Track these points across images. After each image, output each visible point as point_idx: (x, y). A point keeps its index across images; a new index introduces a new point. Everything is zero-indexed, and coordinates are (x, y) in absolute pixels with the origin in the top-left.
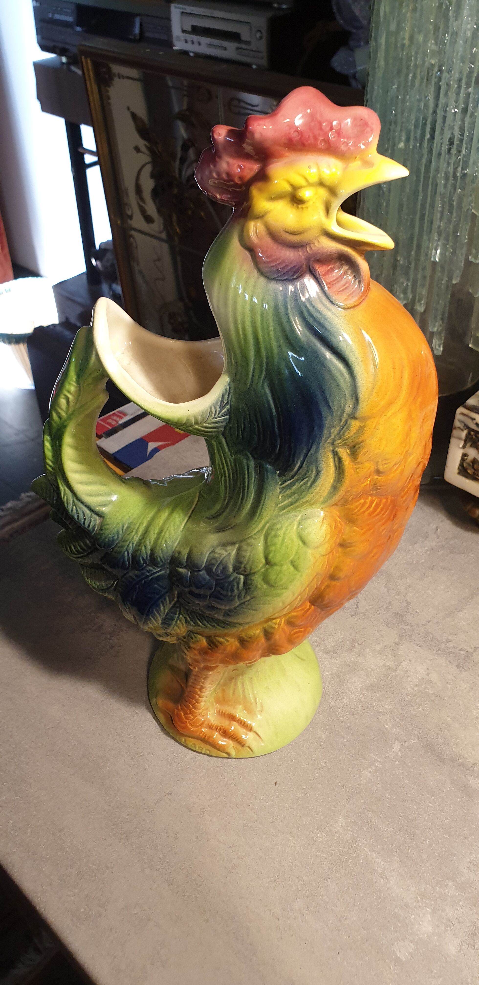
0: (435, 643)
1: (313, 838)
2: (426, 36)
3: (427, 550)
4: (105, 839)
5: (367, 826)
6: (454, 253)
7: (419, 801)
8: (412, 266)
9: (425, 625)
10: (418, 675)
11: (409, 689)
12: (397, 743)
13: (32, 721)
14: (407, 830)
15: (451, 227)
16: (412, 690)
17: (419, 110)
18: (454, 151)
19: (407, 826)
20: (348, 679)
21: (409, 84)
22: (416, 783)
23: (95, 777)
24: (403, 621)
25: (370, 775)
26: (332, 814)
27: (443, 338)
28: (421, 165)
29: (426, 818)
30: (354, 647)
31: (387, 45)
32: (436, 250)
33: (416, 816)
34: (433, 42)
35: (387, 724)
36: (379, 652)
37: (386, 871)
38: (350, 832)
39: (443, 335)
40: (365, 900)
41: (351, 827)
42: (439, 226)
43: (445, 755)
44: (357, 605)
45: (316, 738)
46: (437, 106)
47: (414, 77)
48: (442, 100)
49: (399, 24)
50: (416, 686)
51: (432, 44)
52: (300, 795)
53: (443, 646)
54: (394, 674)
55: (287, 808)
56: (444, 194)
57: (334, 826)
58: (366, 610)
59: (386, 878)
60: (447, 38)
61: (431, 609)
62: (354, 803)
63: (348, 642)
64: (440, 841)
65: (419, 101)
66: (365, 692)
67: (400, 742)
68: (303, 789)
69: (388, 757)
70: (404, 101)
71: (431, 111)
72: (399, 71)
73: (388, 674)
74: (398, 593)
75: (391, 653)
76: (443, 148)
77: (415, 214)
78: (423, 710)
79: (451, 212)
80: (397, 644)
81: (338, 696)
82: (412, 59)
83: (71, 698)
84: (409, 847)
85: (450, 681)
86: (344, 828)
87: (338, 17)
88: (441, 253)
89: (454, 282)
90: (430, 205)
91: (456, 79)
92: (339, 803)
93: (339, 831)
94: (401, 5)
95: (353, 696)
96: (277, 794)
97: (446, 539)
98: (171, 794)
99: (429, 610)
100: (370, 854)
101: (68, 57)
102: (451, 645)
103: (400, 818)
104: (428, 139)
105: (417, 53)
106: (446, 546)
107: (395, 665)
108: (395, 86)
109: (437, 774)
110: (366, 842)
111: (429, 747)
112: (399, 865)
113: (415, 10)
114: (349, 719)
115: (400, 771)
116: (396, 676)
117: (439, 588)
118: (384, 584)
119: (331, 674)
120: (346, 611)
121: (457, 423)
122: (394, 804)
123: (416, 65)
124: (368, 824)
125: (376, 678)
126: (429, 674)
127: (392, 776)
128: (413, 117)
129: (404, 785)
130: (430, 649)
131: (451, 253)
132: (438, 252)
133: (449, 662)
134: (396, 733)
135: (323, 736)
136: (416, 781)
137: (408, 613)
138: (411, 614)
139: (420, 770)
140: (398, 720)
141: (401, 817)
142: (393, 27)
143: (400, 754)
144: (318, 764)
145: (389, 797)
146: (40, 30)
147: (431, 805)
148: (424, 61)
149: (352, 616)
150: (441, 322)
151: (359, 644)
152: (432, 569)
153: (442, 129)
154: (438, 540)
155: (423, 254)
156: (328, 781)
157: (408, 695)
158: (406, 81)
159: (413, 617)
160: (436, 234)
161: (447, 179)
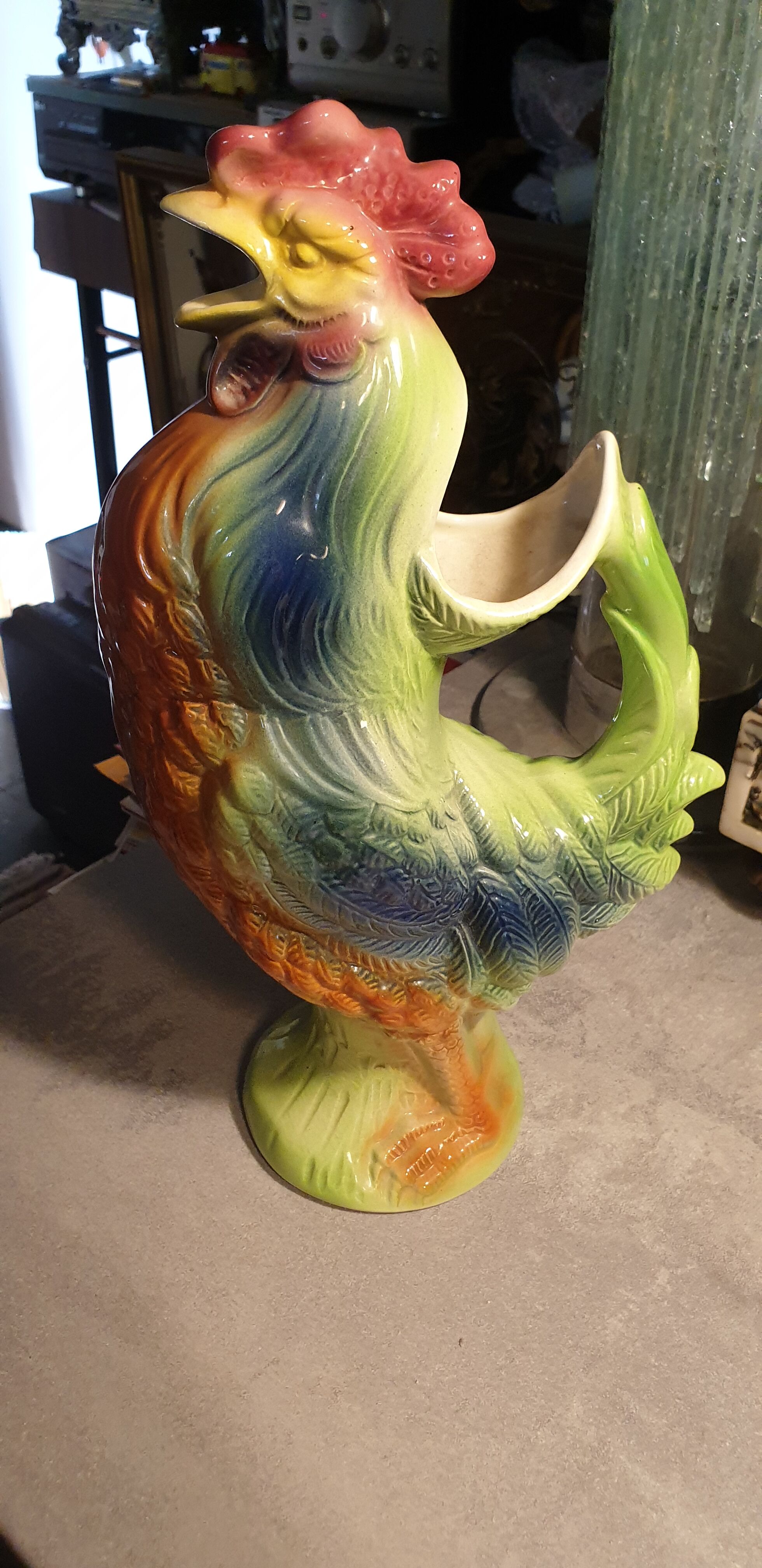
0: (716, 1101)
1: (530, 1438)
2: (697, 123)
3: (691, 949)
4: (163, 1448)
5: (622, 1415)
6: (735, 467)
7: (708, 1371)
8: (666, 488)
9: (697, 1072)
10: (690, 1155)
11: (677, 1178)
12: (663, 1270)
13: (29, 1236)
14: (691, 1423)
15: (731, 424)
16: (683, 1180)
17: (683, 237)
18: (738, 304)
19: (691, 1416)
20: (574, 1161)
21: (669, 198)
22: (700, 1338)
23: (143, 1333)
24: (661, 1065)
25: (621, 1325)
26: (560, 1395)
27: (713, 605)
28: (685, 324)
29: (723, 1402)
30: (582, 1109)
31: (634, 139)
32: (705, 462)
33: (704, 1397)
34: (708, 133)
35: (644, 1237)
36: (624, 1117)
37: (660, 1498)
38: (593, 1428)
39: (712, 599)
40: (626, 1551)
41: (595, 1419)
42: (712, 423)
43: (746, 1289)
44: (582, 1039)
45: (525, 1263)
46: (712, 233)
47: (677, 187)
48: (721, 225)
49: (653, 107)
50: (689, 1172)
51: (706, 136)
52: (504, 1362)
53: (728, 1106)
54: (650, 1153)
55: (483, 1385)
56: (720, 372)
57: (565, 1416)
58: (599, 1046)
59: (662, 1510)
60: (732, 127)
61: (705, 1045)
62: (596, 1375)
63: (571, 1100)
64: (749, 1442)
65: (685, 224)
66: (603, 1183)
67: (669, 1269)
68: (508, 1351)
69: (650, 1293)
70: (659, 224)
71: (703, 240)
72: (653, 180)
73: (641, 1153)
74: (650, 1019)
75: (643, 1117)
76: (720, 300)
77: (673, 403)
78: (704, 1213)
79: (731, 400)
80: (653, 1103)
81: (558, 1191)
82: (675, 159)
83: (99, 1196)
84: (697, 1454)
85: (744, 1165)
86: (583, 1421)
87: (523, 130)
88: (712, 468)
89: (732, 515)
90: (697, 389)
91: (743, 191)
92: (571, 1376)
93: (575, 1425)
94: (658, 75)
95: (584, 1190)
96: (463, 1360)
97: (722, 931)
98: (278, 1362)
99: (702, 1047)
100: (630, 1467)
101: (86, 188)
102: (741, 1104)
103: (678, 1401)
104: (699, 284)
105: (681, 151)
106: (722, 943)
107: (652, 1138)
108: (645, 202)
109: (736, 1323)
110: (622, 1445)
111: (717, 1276)
112: (682, 1486)
113: (681, 81)
114: (580, 1230)
115: (671, 1317)
116: (656, 1156)
117: (715, 1010)
118: (626, 1004)
119: (546, 1154)
120: (565, 1048)
121: (743, 738)
122: (666, 1376)
123: (680, 170)
124: (624, 1413)
125: (621, 1160)
126: (709, 1152)
127: (658, 1327)
128: (674, 249)
129: (681, 1342)
130: (708, 1112)
131: (730, 466)
132: (709, 465)
133: (741, 1132)
134: (660, 1254)
135: (538, 1259)
136: (699, 1335)
137: (668, 1051)
138: (673, 1053)
139: (705, 1316)
140: (662, 1230)
141: (679, 1399)
142: (644, 112)
143: (669, 1289)
144: (531, 1308)
145: (656, 1364)
146: (42, 146)
147: (729, 1378)
148: (693, 162)
149: (575, 1056)
150: (710, 579)
151: (589, 1103)
152: (702, 980)
153: (720, 271)
154: (708, 933)
155: (683, 467)
156: (551, 1336)
157: (676, 1187)
158: (664, 194)
159: (677, 1058)
160: (706, 435)
161: (725, 347)
